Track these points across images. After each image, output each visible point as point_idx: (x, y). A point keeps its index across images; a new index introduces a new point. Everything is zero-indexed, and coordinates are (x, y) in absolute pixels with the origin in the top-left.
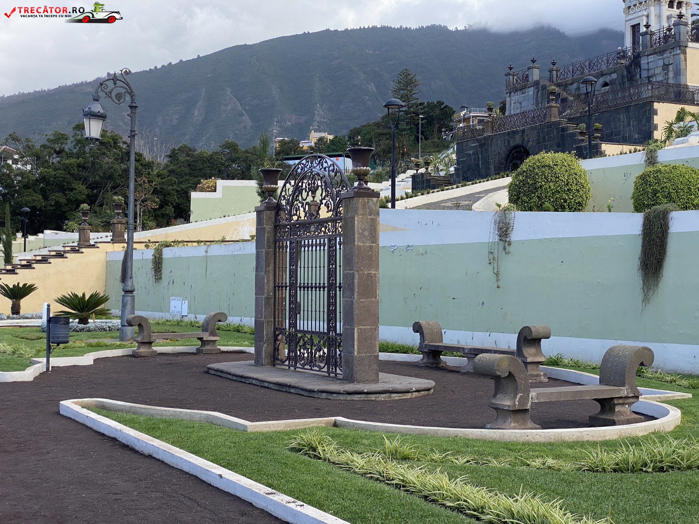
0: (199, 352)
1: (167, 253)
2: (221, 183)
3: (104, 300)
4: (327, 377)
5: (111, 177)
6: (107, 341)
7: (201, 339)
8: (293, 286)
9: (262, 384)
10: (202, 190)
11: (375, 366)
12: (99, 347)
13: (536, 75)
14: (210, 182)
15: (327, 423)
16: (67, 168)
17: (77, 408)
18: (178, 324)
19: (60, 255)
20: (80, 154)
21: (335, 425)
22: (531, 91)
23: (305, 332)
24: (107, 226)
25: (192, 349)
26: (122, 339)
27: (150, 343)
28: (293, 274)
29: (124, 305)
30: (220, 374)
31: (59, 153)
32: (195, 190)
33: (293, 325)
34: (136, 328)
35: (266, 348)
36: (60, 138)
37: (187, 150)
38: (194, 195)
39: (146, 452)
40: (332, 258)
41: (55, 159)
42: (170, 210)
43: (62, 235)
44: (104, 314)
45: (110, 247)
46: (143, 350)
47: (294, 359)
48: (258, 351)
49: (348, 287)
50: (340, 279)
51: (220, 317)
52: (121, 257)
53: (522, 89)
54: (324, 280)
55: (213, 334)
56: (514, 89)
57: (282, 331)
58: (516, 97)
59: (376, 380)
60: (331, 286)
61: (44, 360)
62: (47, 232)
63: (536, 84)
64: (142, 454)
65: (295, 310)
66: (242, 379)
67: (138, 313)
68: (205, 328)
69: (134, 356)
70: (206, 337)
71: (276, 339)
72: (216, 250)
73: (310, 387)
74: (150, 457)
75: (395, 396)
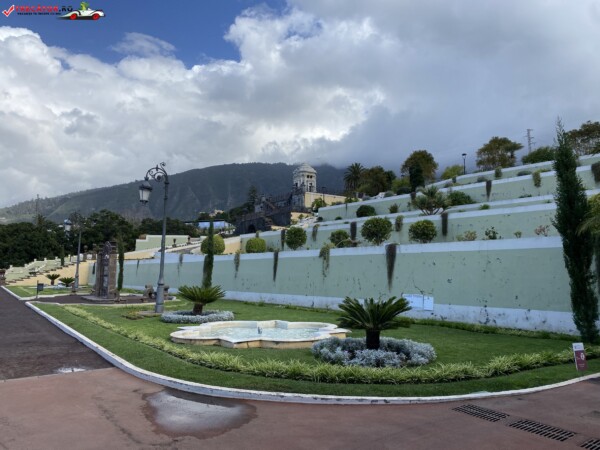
2: (148, 236)
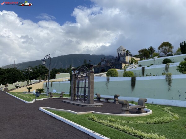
0: (60, 98)
1: (53, 83)
3: (43, 90)
4: (84, 103)
5: (44, 72)
6: (45, 96)
7: (60, 96)
8: (78, 87)
9: (73, 104)
10: (58, 74)
11: (93, 101)
12: (43, 97)
13: (105, 59)
14: (59, 73)
15: (91, 113)
16: (37, 71)
17: (43, 109)
18: (55, 94)
19: (36, 83)
20: (39, 69)
21: (93, 113)
22: (104, 62)
23: (80, 95)
24: (43, 79)
25: (59, 98)
26: (47, 96)
27: (52, 97)
28: (78, 85)
29: (47, 90)
30: (65, 102)
31: (36, 69)
32: (56, 74)
33: (78, 94)
34: (50, 94)
35: (73, 98)
36: (36, 67)
37: (55, 69)
38: (56, 75)
39: (59, 119)
40: (85, 83)
41: (35, 70)
42: (52, 77)
43: (36, 80)
44: (43, 92)
45: (44, 82)
46: (51, 98)
47: (78, 100)
48: (71, 98)
49: (89, 87)
50: (87, 86)
51: (64, 92)
52: (46, 83)
53: (103, 61)
54: (84, 86)
55: (62, 95)
56: (102, 61)
57: (76, 95)
58: (102, 62)
59: (93, 104)
60: (85, 87)
61: (35, 99)
62: (34, 80)
63: (105, 61)
64: (58, 120)
65: (78, 91)
66: (69, 103)
67: (49, 92)
68: (61, 94)
69: (49, 99)
70: (61, 96)
71: (74, 96)
72: (61, 82)
73: (83, 105)
74: (60, 120)
75: (98, 107)
